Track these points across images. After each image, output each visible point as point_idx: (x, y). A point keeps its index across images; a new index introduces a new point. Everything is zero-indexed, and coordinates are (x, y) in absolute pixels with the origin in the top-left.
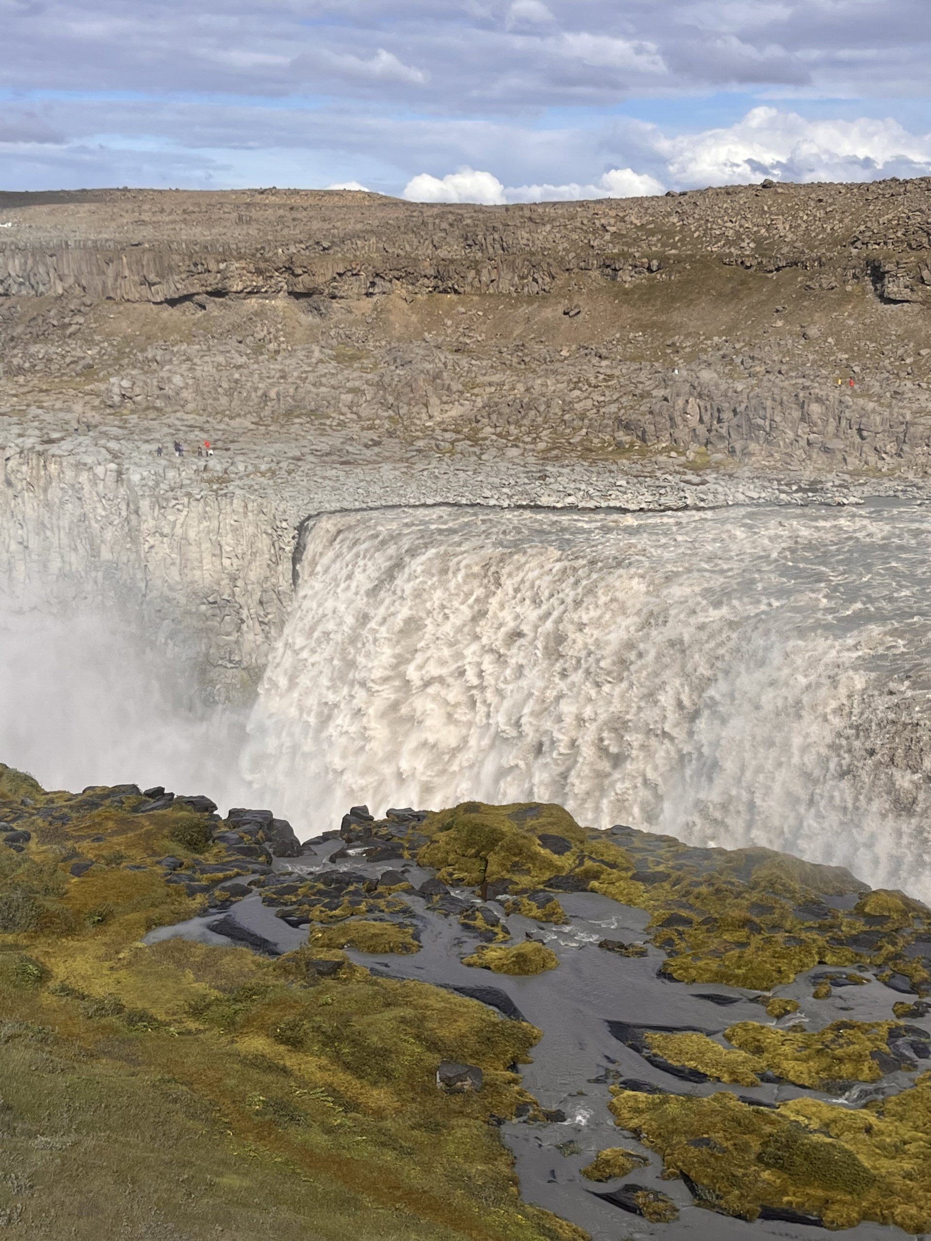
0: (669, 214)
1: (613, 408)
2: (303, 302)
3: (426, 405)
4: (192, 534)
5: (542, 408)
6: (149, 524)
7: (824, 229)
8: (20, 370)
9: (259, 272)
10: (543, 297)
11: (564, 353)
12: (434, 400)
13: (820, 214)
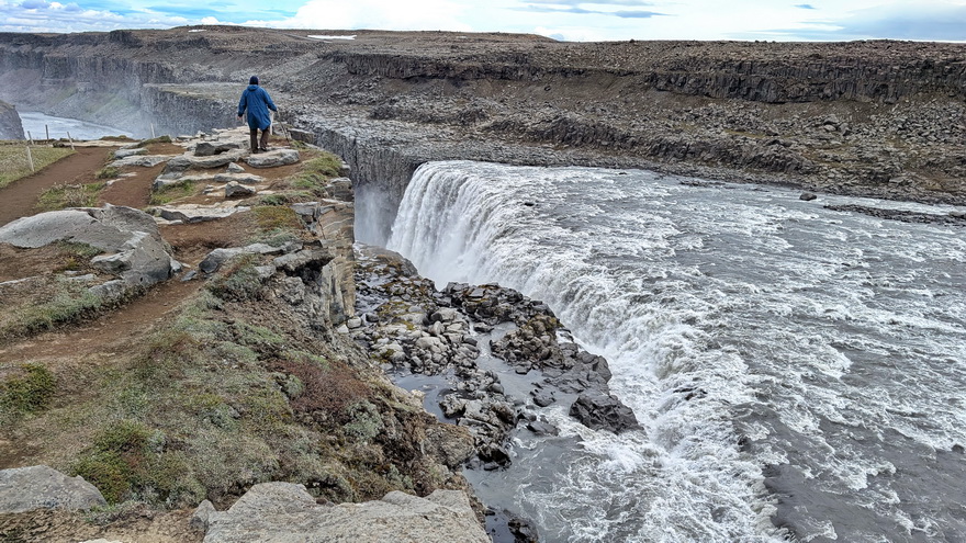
0: (593, 51)
1: (537, 126)
4: (376, 164)
6: (362, 159)
7: (645, 61)
8: (351, 102)
9: (438, 69)
10: (539, 83)
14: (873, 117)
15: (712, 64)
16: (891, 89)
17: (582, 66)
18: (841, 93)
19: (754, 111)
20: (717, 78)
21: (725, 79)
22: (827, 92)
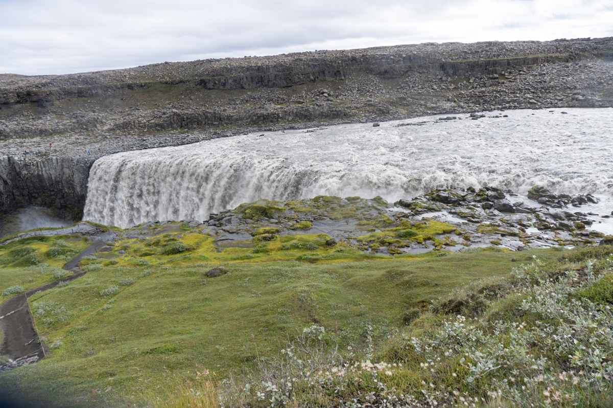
0: (142, 72)
1: (153, 121)
2: (36, 104)
3: (96, 127)
5: (133, 124)
7: (186, 73)
9: (19, 96)
11: (127, 110)
12: (98, 125)
13: (183, 69)
14: (339, 87)
15: (239, 70)
16: (342, 73)
17: (142, 82)
18: (318, 78)
19: (277, 93)
20: (247, 78)
21: (252, 78)
22: (312, 78)
